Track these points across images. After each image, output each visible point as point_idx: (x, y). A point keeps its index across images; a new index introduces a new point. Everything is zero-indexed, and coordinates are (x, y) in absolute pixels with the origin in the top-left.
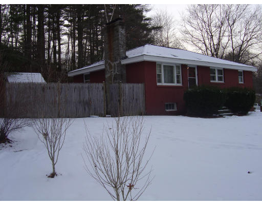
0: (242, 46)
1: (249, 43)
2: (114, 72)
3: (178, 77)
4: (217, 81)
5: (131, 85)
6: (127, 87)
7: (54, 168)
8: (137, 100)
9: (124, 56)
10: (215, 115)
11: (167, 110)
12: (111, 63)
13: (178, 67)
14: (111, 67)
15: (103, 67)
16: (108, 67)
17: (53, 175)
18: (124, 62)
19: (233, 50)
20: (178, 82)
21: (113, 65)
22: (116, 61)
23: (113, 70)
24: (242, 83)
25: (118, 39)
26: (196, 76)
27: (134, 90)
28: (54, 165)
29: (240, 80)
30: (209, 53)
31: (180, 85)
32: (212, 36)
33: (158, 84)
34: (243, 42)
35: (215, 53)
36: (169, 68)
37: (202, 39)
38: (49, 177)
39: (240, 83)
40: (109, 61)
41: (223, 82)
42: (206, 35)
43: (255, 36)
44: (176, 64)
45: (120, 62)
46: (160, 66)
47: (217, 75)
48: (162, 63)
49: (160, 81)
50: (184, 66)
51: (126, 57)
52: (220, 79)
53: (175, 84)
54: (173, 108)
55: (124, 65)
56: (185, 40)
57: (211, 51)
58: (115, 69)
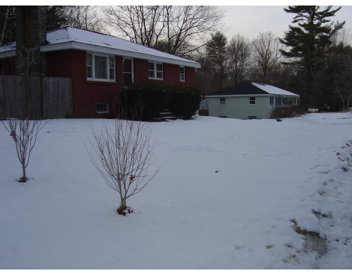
0: (179, 35)
1: (188, 32)
2: (31, 61)
3: (111, 70)
4: (155, 78)
5: (56, 79)
6: (51, 81)
7: (24, 172)
8: (62, 98)
9: (44, 41)
10: (156, 118)
11: (98, 112)
12: (26, 49)
13: (111, 58)
14: (25, 54)
15: (14, 54)
16: (21, 55)
17: (24, 180)
18: (44, 49)
19: (169, 39)
20: (111, 78)
21: (28, 52)
22: (32, 47)
23: (28, 58)
24: (184, 81)
25: (36, 18)
26: (133, 71)
27: (59, 86)
28: (24, 168)
29: (181, 77)
30: (139, 40)
31: (114, 81)
32: (144, 20)
33: (88, 79)
34: (181, 30)
35: (146, 42)
36: (101, 60)
37: (130, 23)
38: (20, 181)
39: (181, 80)
40: (23, 47)
41: (162, 79)
42: (136, 18)
43: (197, 24)
44: (109, 54)
45: (39, 49)
46: (91, 56)
47: (155, 70)
48: (93, 52)
49: (90, 76)
50: (118, 58)
51: (47, 43)
52: (159, 75)
53: (108, 80)
54: (105, 110)
55: (43, 52)
56: (110, 23)
57: (142, 39)
58: (31, 57)
